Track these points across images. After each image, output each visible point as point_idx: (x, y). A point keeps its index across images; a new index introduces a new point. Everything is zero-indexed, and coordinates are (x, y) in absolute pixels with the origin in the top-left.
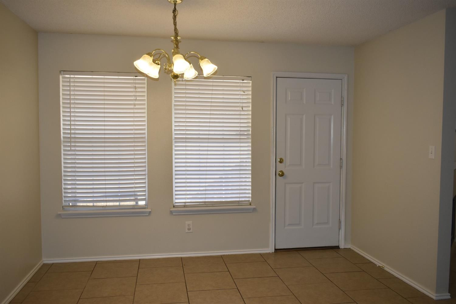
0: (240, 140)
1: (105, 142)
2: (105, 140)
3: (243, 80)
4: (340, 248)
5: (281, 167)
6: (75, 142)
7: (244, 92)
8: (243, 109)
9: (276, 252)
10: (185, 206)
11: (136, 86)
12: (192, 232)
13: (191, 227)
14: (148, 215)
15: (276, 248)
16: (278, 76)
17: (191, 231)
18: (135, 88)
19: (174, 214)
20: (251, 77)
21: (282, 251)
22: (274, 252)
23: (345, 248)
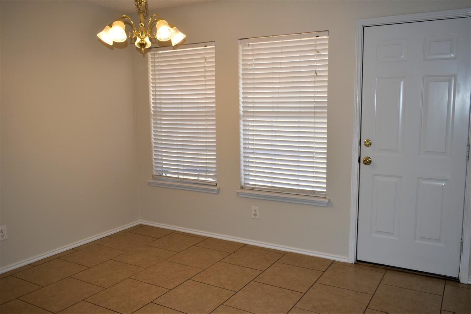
0: (315, 115)
1: (182, 116)
2: (182, 114)
3: (318, 37)
4: (461, 282)
5: (367, 152)
6: (161, 116)
7: (318, 52)
8: (318, 74)
9: (357, 264)
10: (253, 189)
11: (206, 56)
12: (258, 219)
13: (257, 213)
14: (216, 193)
15: (358, 259)
16: (366, 25)
17: (257, 217)
18: (205, 58)
19: (240, 196)
20: (328, 31)
21: (366, 264)
22: (355, 263)
23: (468, 284)
